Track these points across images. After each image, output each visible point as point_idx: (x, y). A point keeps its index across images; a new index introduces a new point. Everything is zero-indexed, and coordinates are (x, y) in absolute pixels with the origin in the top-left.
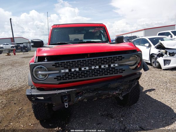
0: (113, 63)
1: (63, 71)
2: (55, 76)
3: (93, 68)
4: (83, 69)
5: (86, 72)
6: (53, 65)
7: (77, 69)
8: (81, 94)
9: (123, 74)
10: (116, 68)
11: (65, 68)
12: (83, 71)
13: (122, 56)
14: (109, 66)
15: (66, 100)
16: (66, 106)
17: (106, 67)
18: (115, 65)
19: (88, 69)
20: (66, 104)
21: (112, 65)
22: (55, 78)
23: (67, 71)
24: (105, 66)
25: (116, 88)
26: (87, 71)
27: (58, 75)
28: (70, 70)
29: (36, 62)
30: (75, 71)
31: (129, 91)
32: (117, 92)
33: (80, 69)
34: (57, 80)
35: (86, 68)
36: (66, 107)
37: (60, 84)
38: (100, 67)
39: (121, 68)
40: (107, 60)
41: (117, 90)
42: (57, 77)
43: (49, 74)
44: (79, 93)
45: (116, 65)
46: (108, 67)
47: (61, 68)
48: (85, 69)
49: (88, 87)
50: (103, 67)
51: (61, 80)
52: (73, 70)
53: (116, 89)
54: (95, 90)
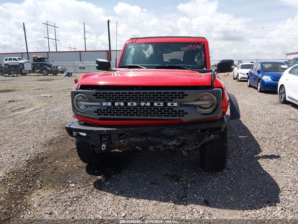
0: (170, 101)
1: (104, 104)
2: (95, 109)
3: (143, 104)
4: (129, 104)
5: (133, 108)
6: (94, 95)
7: (122, 104)
8: (124, 136)
9: (185, 119)
10: (174, 109)
11: (107, 101)
12: (129, 108)
13: (184, 93)
14: (165, 104)
15: (104, 141)
16: (104, 147)
17: (161, 105)
18: (173, 104)
19: (136, 105)
20: (103, 145)
21: (169, 104)
22: (95, 112)
23: (110, 104)
24: (159, 104)
25: (173, 136)
26: (135, 108)
27: (99, 108)
28: (113, 104)
29: (77, 89)
30: (119, 105)
31: (198, 145)
32: (174, 143)
33: (126, 104)
34: (98, 114)
35: (133, 104)
36: (102, 149)
37: (100, 119)
38: (152, 104)
39: (182, 109)
40: (162, 95)
41: (174, 139)
42: (98, 110)
43: (90, 106)
44: (122, 135)
45: (175, 104)
46: (163, 105)
47: (102, 99)
48: (131, 104)
49: (133, 129)
50: (155, 104)
51: (102, 115)
52: (116, 104)
53: (172, 138)
54: (144, 135)
